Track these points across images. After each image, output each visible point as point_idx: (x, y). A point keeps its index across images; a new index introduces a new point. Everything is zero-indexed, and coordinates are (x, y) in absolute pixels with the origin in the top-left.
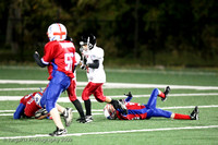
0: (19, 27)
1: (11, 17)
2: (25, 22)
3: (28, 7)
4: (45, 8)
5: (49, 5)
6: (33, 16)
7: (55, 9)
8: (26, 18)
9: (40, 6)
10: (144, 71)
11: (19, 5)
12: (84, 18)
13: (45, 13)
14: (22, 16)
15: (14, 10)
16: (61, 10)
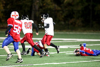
0: (37, 14)
1: (34, 9)
2: (40, 11)
3: (41, 5)
4: (49, 5)
5: (51, 3)
6: (44, 8)
7: (54, 5)
8: (41, 9)
9: (47, 4)
10: (95, 33)
11: (37, 3)
12: (67, 9)
13: (49, 7)
14: (39, 8)
15: (35, 6)
16: (56, 6)
